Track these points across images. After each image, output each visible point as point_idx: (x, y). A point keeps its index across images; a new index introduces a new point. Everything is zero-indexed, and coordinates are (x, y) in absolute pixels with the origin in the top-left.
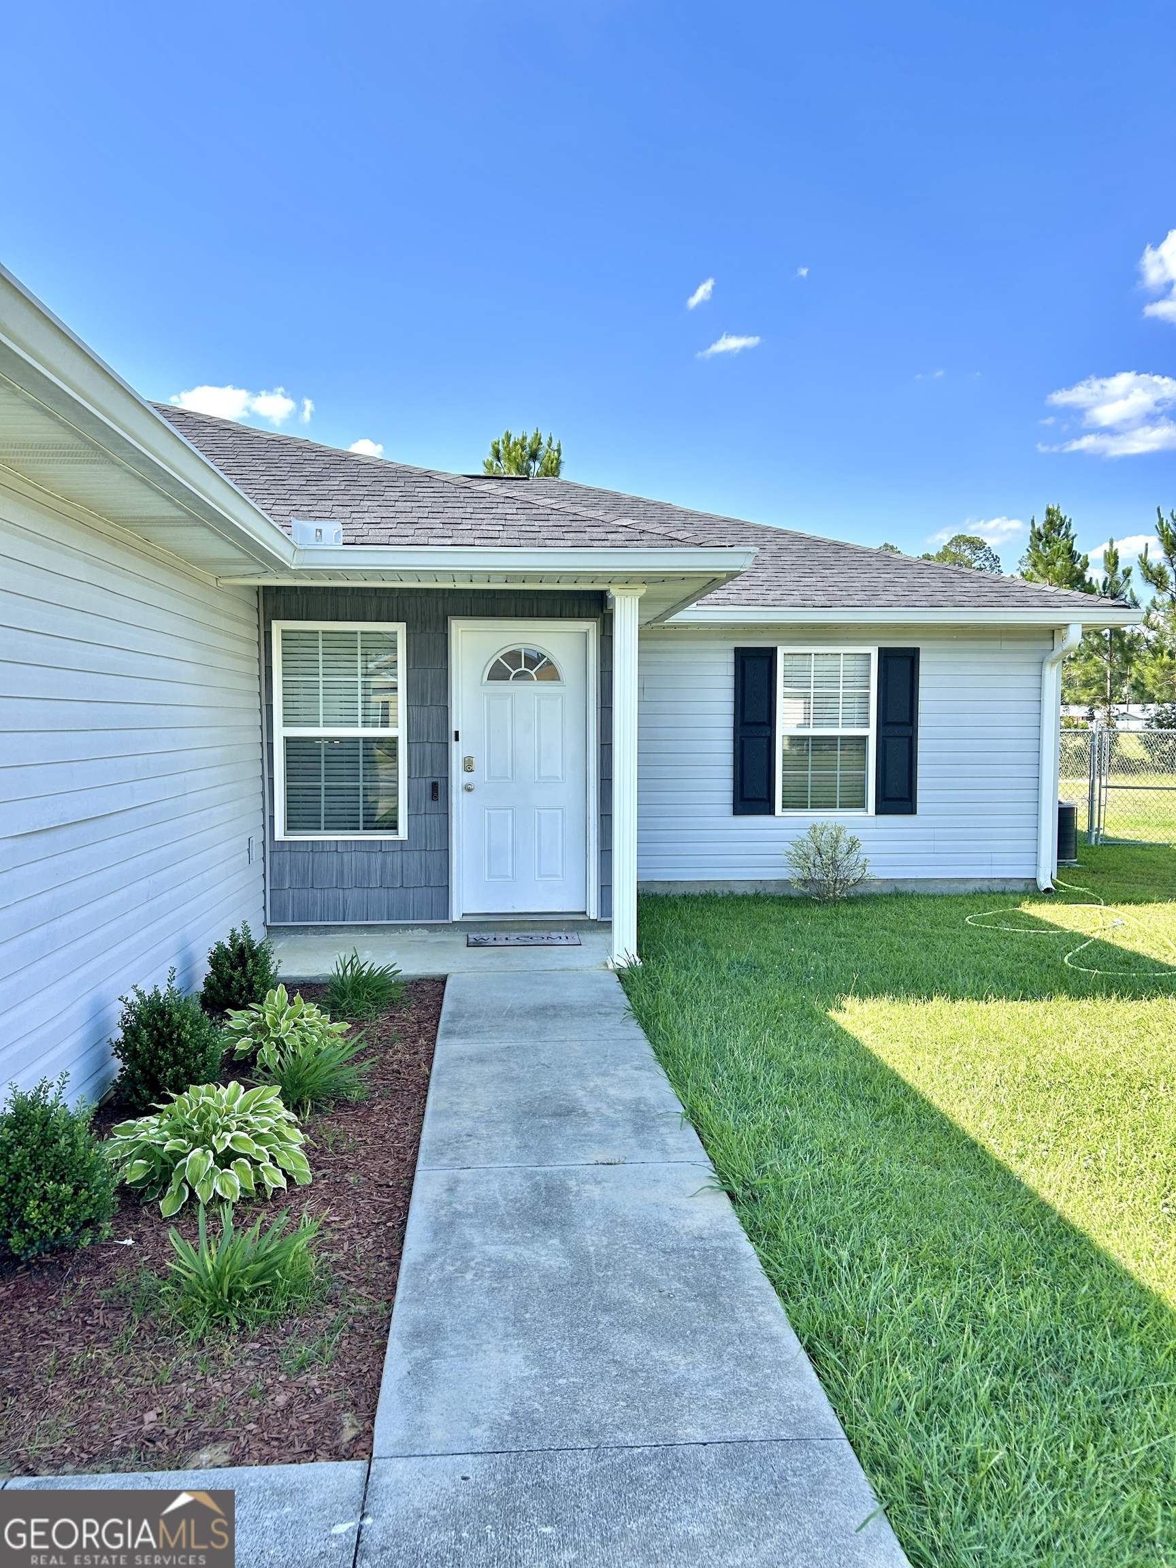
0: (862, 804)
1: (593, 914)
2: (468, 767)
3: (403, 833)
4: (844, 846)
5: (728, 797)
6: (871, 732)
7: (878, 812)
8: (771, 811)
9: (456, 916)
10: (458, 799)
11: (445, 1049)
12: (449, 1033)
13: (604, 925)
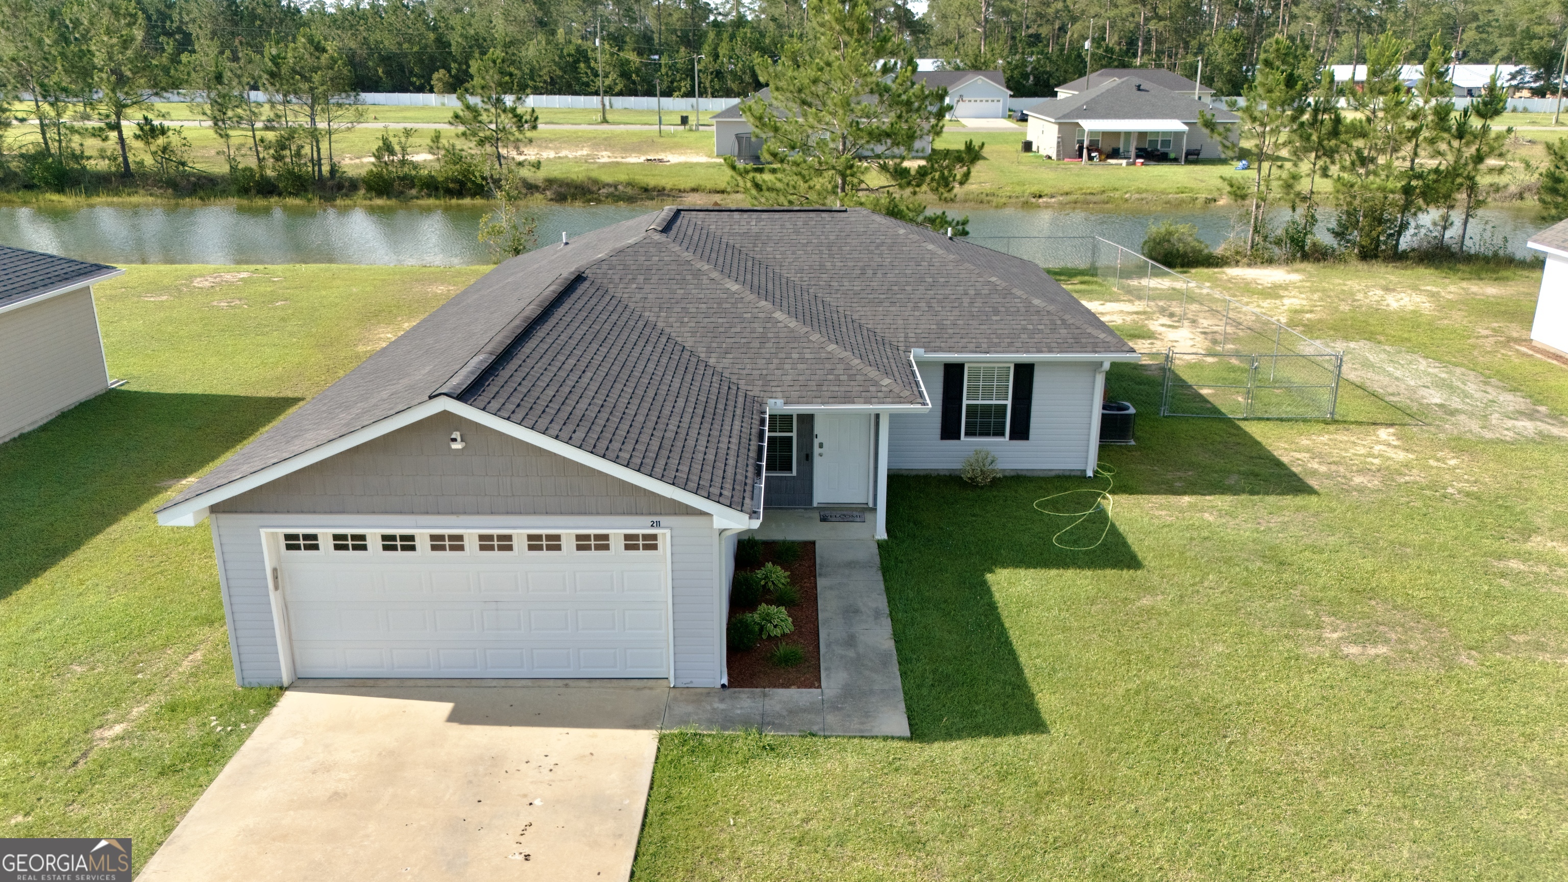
0: (1002, 434)
1: (871, 505)
2: (821, 445)
3: (794, 473)
4: (989, 459)
5: (938, 431)
6: (1009, 403)
7: (1011, 438)
8: (959, 438)
9: (815, 505)
10: (817, 460)
11: (821, 583)
12: (820, 575)
13: (874, 510)
